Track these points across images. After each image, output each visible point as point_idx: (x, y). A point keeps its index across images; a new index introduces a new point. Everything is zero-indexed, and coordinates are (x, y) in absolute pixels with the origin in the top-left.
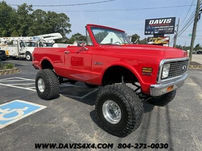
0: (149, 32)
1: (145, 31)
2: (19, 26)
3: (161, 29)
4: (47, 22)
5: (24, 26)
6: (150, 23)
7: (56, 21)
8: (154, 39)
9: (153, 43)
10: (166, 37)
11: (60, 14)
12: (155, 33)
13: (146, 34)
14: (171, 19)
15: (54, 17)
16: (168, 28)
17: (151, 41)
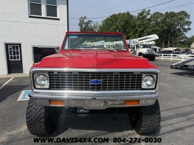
2: (137, 30)
4: (163, 23)
5: (141, 30)
7: (173, 20)
11: (179, 13)
15: (172, 17)
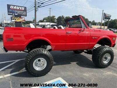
0: (11, 14)
1: (8, 12)
3: (19, 12)
6: (11, 8)
8: (15, 18)
9: (15, 21)
10: (23, 18)
12: (16, 14)
13: (9, 14)
14: (24, 8)
16: (23, 13)
17: (13, 19)
